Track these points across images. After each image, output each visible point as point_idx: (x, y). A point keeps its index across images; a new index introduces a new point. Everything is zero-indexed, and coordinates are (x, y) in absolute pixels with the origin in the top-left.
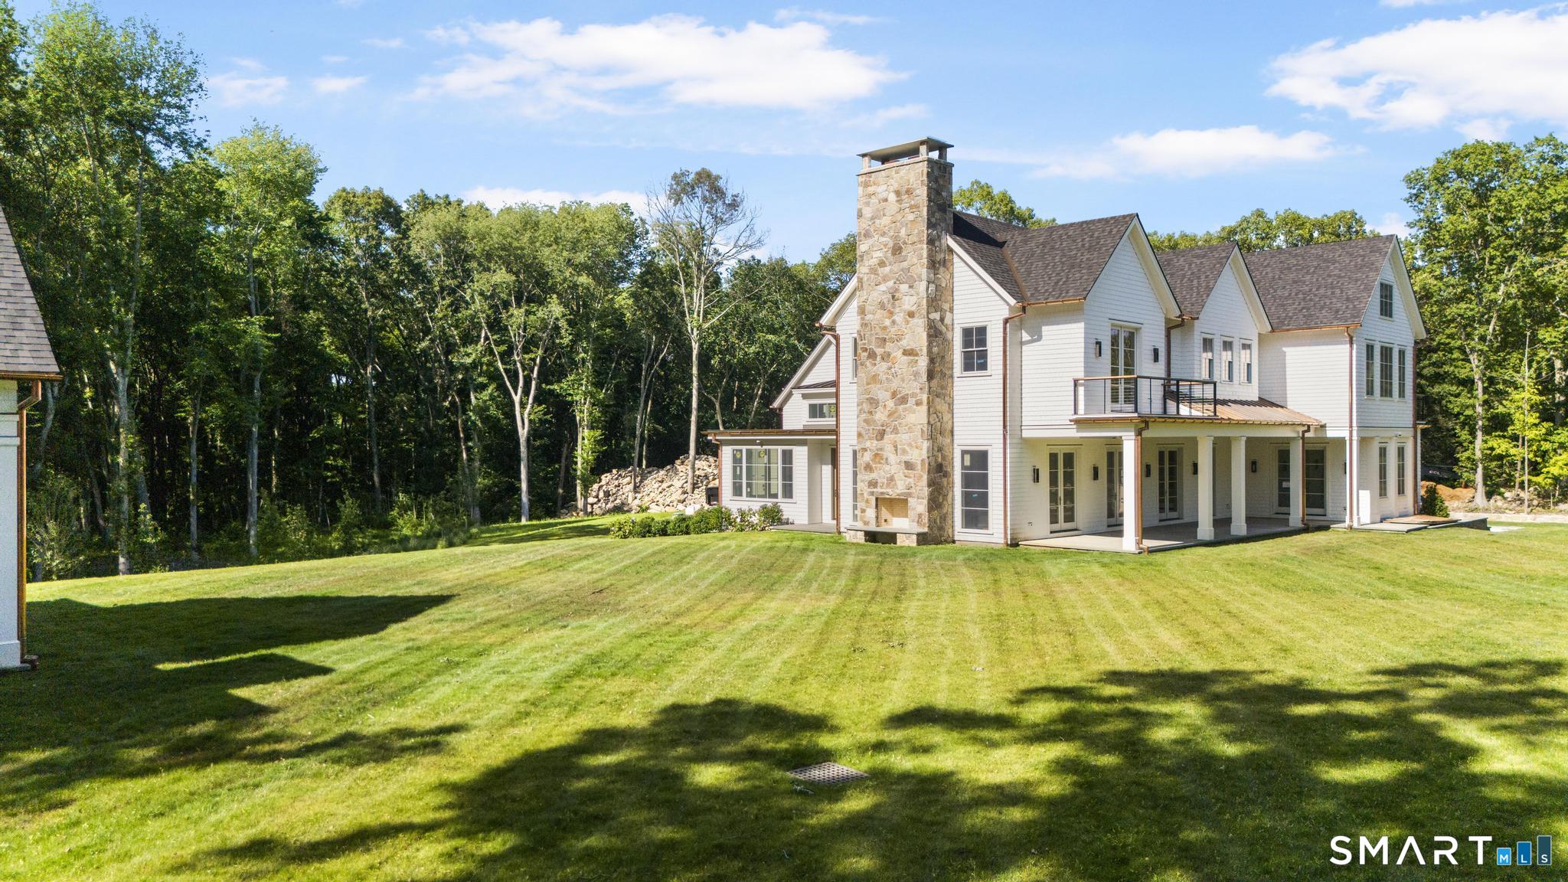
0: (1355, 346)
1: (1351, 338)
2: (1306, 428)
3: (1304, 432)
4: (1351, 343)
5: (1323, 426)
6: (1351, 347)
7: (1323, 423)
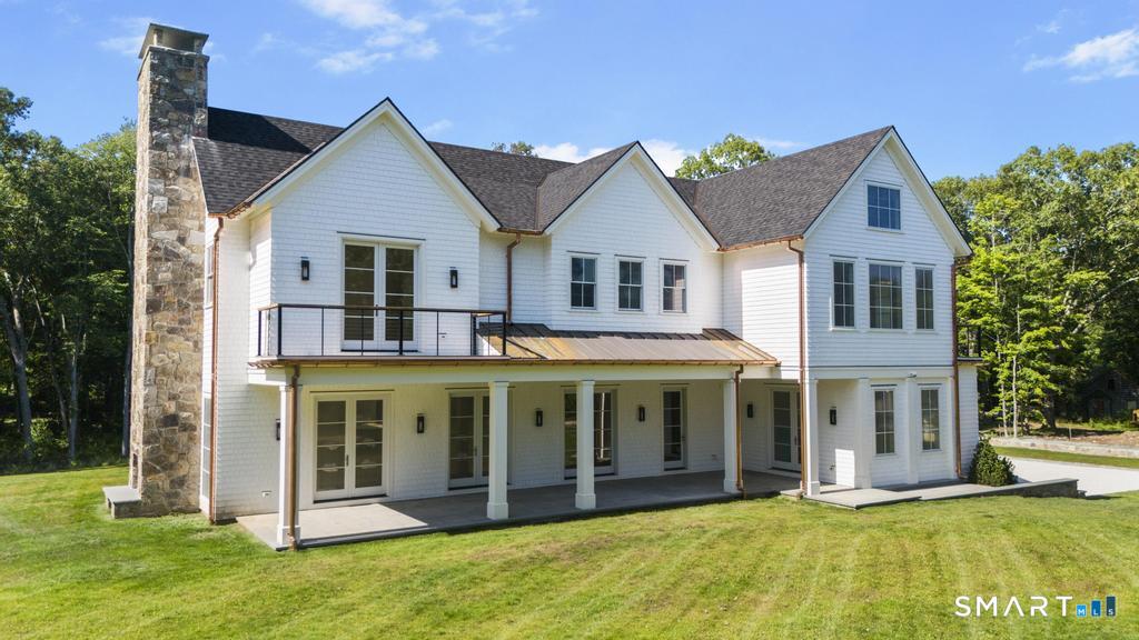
0: (805, 265)
1: (801, 254)
2: (738, 368)
3: (738, 373)
4: (801, 261)
5: (778, 365)
6: (801, 266)
7: (778, 361)
